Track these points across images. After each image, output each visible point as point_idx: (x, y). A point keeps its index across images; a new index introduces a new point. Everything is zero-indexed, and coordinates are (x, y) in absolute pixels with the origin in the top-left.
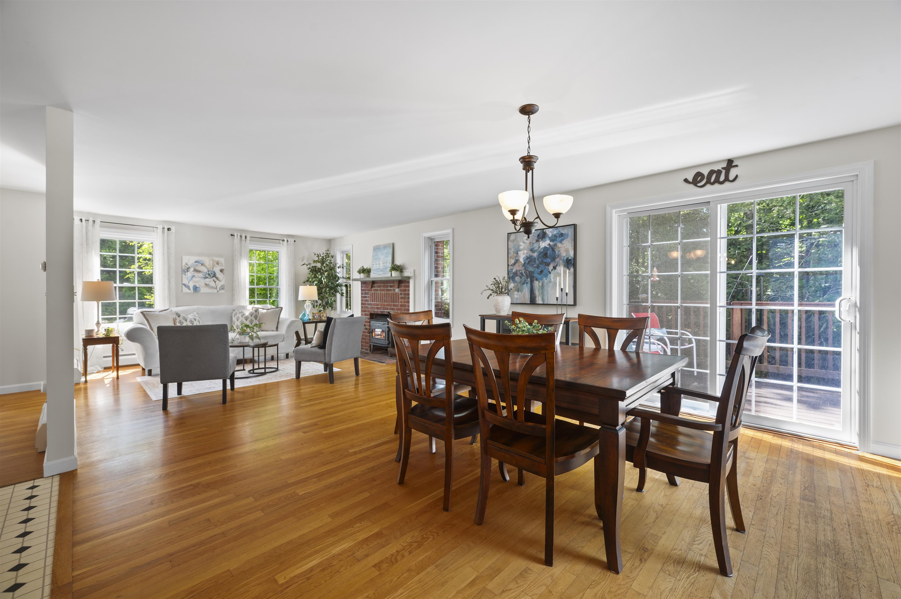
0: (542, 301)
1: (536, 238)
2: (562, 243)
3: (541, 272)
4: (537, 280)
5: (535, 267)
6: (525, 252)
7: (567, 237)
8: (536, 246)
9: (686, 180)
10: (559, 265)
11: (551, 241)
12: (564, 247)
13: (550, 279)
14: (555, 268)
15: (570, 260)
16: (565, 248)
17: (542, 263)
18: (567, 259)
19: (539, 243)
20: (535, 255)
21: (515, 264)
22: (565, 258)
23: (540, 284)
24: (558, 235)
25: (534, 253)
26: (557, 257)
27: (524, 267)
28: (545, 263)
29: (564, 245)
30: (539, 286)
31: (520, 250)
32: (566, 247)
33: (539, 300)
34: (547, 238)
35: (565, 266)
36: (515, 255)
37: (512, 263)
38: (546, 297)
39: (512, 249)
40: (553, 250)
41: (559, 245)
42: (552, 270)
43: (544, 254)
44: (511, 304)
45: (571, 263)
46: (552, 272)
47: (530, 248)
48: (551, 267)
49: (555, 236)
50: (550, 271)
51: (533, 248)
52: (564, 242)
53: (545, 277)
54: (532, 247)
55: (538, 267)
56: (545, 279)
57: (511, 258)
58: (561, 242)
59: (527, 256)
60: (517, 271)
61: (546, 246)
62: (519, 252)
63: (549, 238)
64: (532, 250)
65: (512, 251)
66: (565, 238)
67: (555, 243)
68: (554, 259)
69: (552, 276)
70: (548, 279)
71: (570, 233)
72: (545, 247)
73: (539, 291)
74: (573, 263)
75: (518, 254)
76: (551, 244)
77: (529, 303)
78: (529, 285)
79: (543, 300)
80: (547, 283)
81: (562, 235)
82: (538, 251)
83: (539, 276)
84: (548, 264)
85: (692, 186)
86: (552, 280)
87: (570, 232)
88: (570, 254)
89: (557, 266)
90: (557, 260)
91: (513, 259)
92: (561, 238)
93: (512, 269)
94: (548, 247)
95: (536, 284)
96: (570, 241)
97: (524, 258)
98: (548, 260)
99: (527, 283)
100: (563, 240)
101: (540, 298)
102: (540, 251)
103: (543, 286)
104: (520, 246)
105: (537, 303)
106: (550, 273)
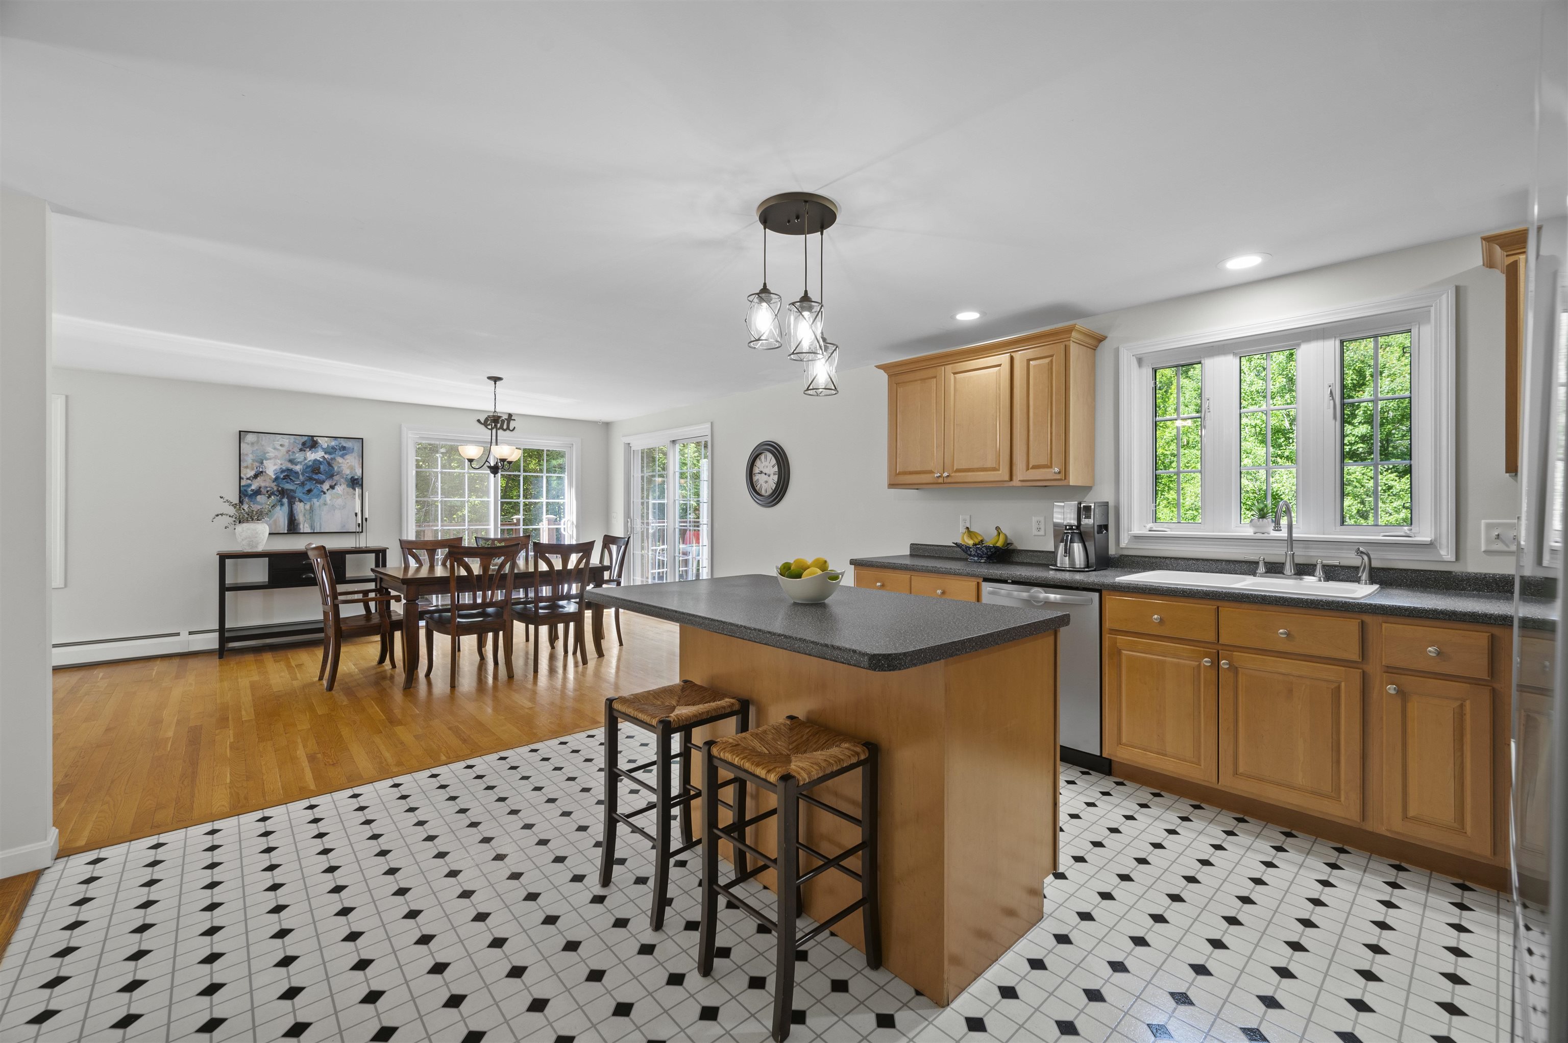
0: (311, 529)
1: (300, 446)
2: (344, 458)
3: (309, 491)
4: (301, 501)
5: (296, 484)
6: (279, 462)
7: (352, 452)
8: (299, 456)
9: (479, 421)
10: (339, 483)
11: (325, 453)
12: (348, 463)
13: (325, 501)
14: (332, 487)
15: (357, 479)
16: (348, 465)
17: (311, 479)
18: (352, 477)
19: (306, 454)
20: (298, 468)
21: (256, 476)
22: (349, 477)
23: (308, 507)
24: (338, 448)
25: (296, 465)
26: (336, 474)
27: (275, 483)
28: (315, 480)
29: (348, 461)
30: (305, 509)
31: (267, 459)
32: (350, 464)
33: (304, 527)
34: (320, 448)
35: (348, 486)
36: (257, 464)
37: (248, 476)
38: (318, 524)
39: (251, 456)
40: (329, 464)
41: (340, 460)
42: (328, 490)
43: (315, 468)
44: (270, 534)
45: (357, 483)
46: (328, 493)
47: (287, 457)
48: (326, 486)
49: (333, 448)
50: (325, 490)
51: (294, 459)
52: (347, 457)
53: (317, 498)
54: (292, 457)
55: (303, 484)
56: (315, 500)
57: (247, 467)
58: (342, 456)
59: (281, 468)
60: (260, 488)
61: (318, 459)
62: (264, 461)
63: (323, 449)
64: (291, 461)
65: (248, 460)
66: (349, 453)
67: (332, 456)
68: (331, 476)
69: (328, 497)
70: (321, 501)
71: (356, 448)
72: (315, 460)
73: (304, 515)
74: (360, 483)
75: (262, 463)
76: (326, 456)
77: (286, 532)
78: (286, 508)
79: (312, 527)
80: (320, 506)
81: (344, 448)
82: (303, 463)
83: (304, 496)
84: (322, 482)
85: (483, 427)
86: (329, 502)
87: (356, 446)
88: (356, 473)
89: (335, 485)
90: (335, 478)
91: (253, 469)
92: (342, 452)
93: (250, 485)
94: (321, 460)
95: (299, 507)
96: (357, 457)
97: (275, 470)
98: (322, 477)
99: (282, 505)
100: (346, 454)
101: (306, 525)
102: (306, 464)
103: (312, 509)
104: (268, 453)
105: (302, 531)
106: (325, 493)
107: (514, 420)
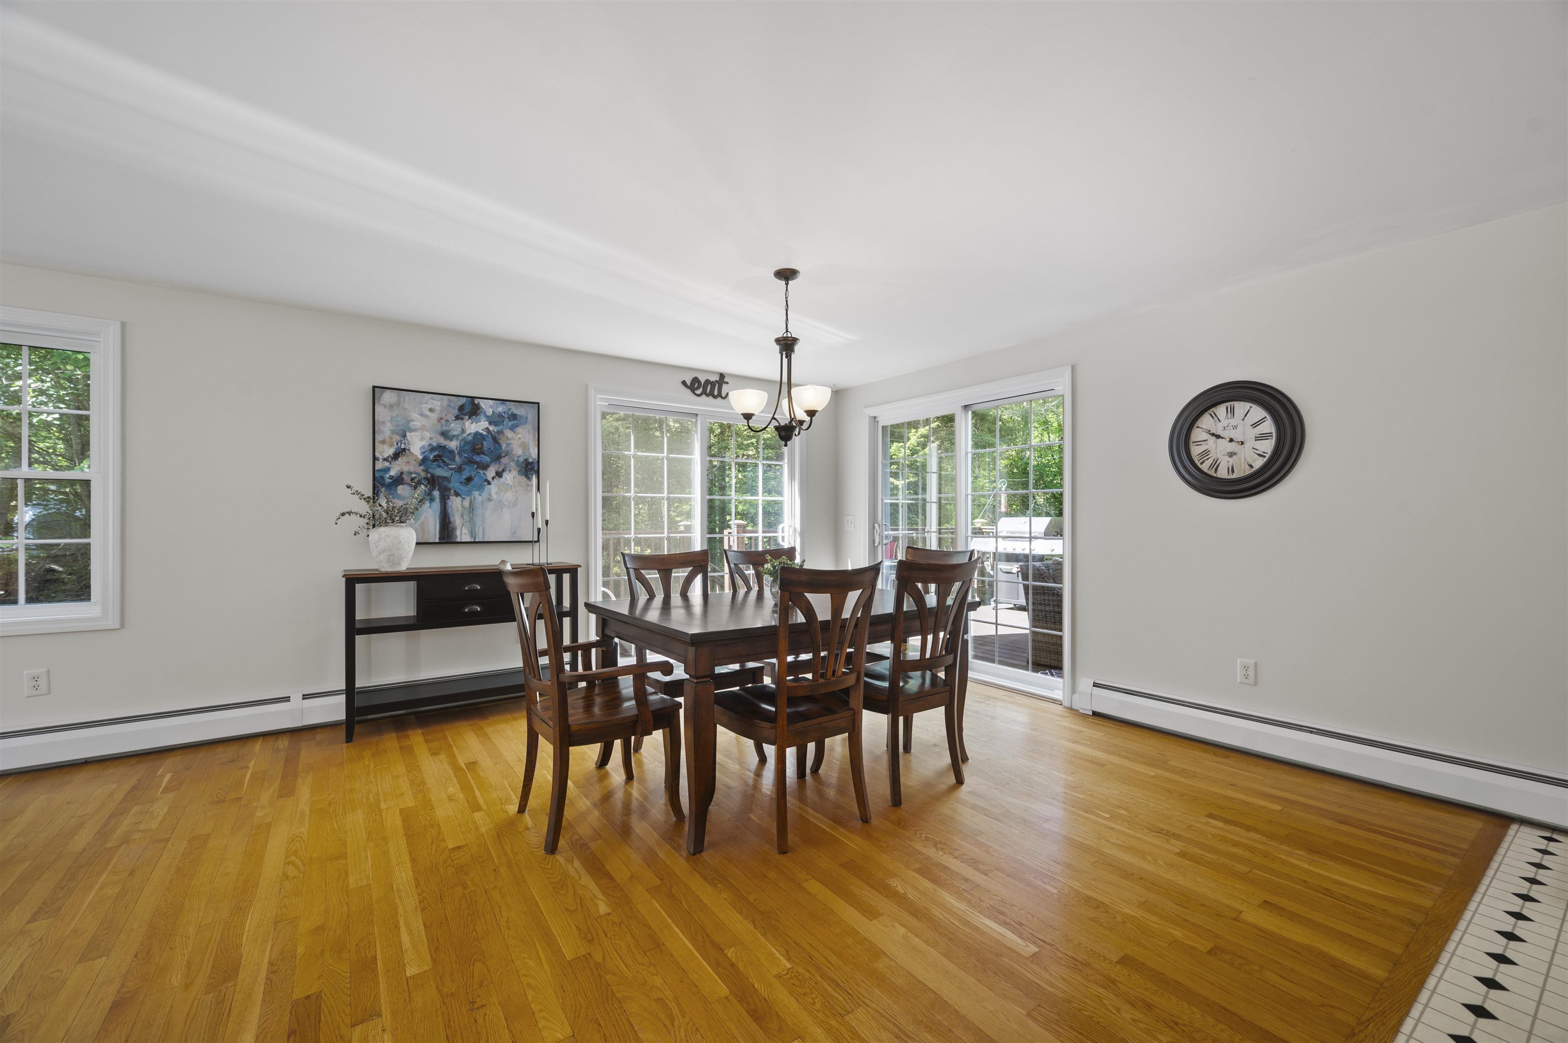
0: (472, 536)
1: (456, 412)
2: (514, 432)
3: (469, 480)
4: (457, 494)
5: (452, 469)
6: (428, 435)
7: (525, 423)
8: (455, 427)
9: (684, 383)
10: (508, 469)
11: (490, 424)
12: (519, 438)
13: (490, 495)
14: (499, 474)
15: (532, 463)
16: (520, 441)
17: (470, 462)
18: (526, 460)
19: (464, 424)
20: (453, 445)
21: (396, 456)
22: (522, 459)
23: (466, 503)
24: (506, 416)
25: (451, 440)
26: (504, 454)
27: (422, 467)
28: (476, 463)
29: (519, 436)
30: (463, 507)
31: (411, 430)
32: (522, 440)
33: (463, 534)
34: (482, 416)
35: (520, 472)
36: (398, 438)
37: (386, 455)
38: (481, 529)
39: (389, 424)
40: (495, 440)
41: (509, 434)
42: (493, 478)
43: (475, 445)
44: (417, 544)
45: (532, 469)
46: (494, 483)
47: (439, 428)
48: (491, 473)
49: (500, 415)
50: (490, 479)
51: (448, 431)
52: (518, 430)
53: (478, 490)
54: (445, 428)
55: (460, 469)
56: (476, 493)
57: (383, 442)
58: (512, 428)
59: (430, 445)
60: (402, 473)
61: (481, 431)
62: (408, 434)
63: (487, 417)
64: (445, 434)
65: (385, 431)
66: (522, 424)
67: (499, 428)
68: (497, 458)
69: (493, 488)
70: (485, 495)
71: (530, 417)
72: (477, 434)
73: (462, 516)
74: (536, 468)
75: (404, 436)
76: (491, 428)
77: (437, 540)
78: (437, 504)
79: (472, 533)
80: (482, 502)
81: (514, 417)
82: (460, 438)
83: (462, 487)
84: (485, 467)
85: (688, 391)
86: (494, 496)
87: (531, 414)
88: (531, 454)
89: (503, 471)
90: (504, 460)
91: (392, 445)
92: (512, 423)
93: (387, 470)
94: (485, 433)
95: (455, 503)
96: (531, 431)
97: (423, 447)
98: (486, 459)
99: (432, 500)
100: (517, 426)
101: (465, 531)
102: (464, 439)
103: (472, 507)
104: (413, 421)
105: (458, 540)
106: (489, 483)
107: (727, 383)
